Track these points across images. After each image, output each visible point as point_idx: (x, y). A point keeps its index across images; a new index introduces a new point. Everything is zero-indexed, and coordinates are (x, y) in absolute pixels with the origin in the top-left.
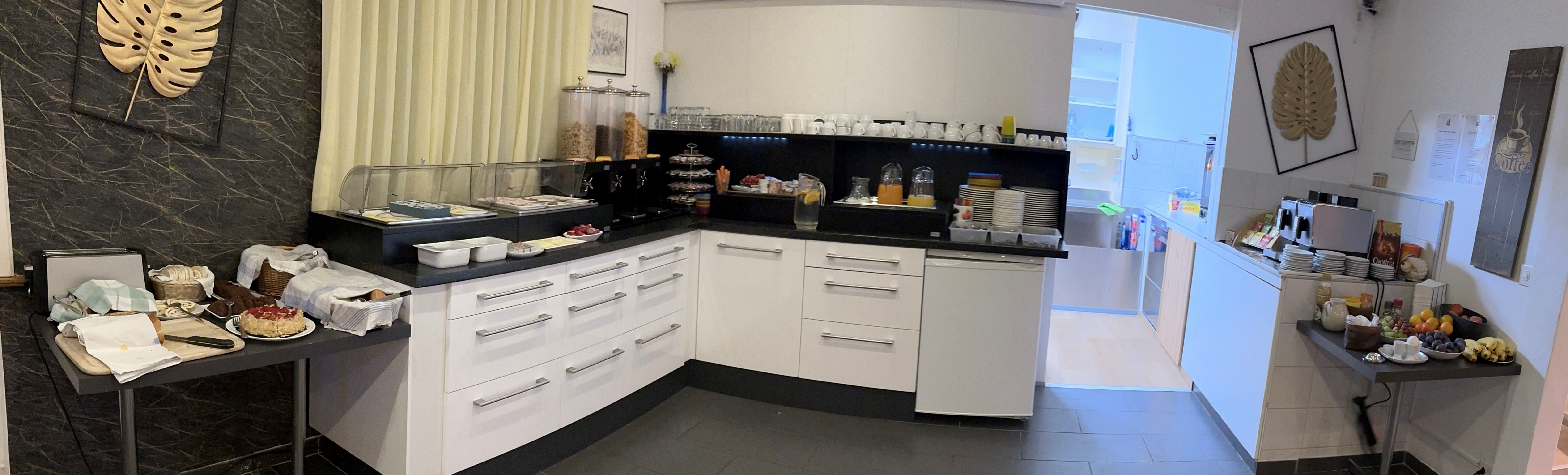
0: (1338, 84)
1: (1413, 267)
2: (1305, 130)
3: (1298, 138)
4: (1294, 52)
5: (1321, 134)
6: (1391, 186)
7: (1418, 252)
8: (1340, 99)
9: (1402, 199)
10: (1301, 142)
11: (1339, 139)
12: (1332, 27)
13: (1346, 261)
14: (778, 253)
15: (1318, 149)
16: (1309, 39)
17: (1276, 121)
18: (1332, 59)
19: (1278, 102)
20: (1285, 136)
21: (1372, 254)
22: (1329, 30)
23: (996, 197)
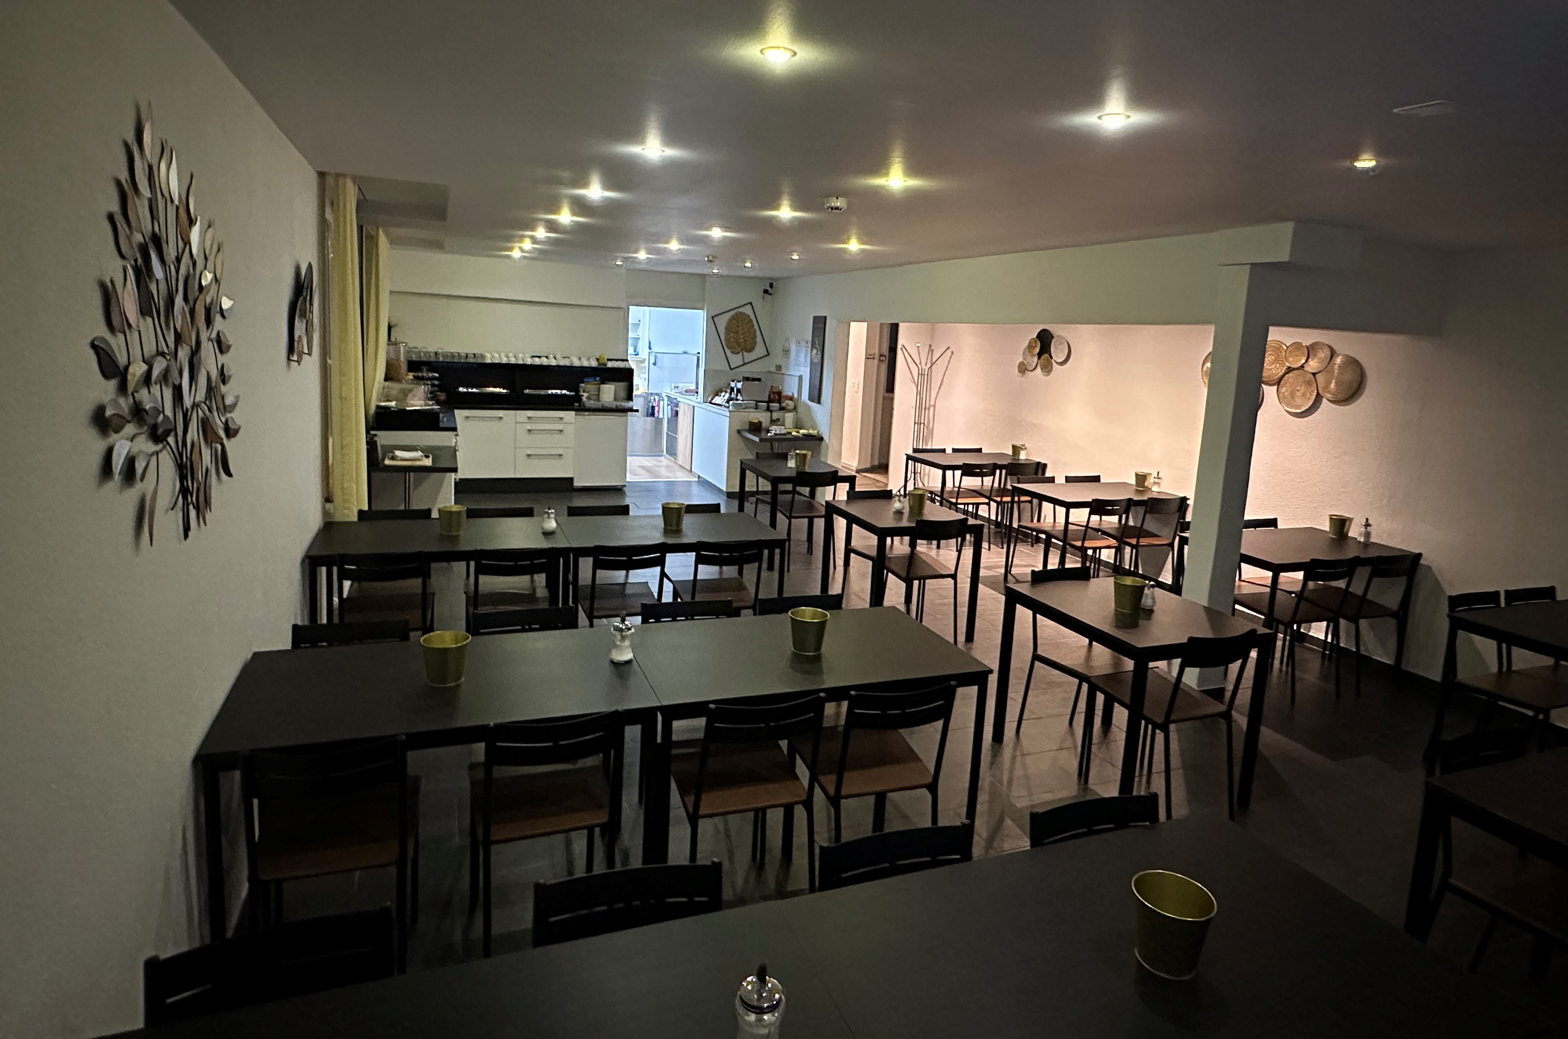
0: (756, 327)
1: (787, 405)
2: (742, 350)
3: (739, 353)
4: (733, 317)
5: (751, 350)
6: (783, 371)
7: (791, 398)
8: (758, 333)
9: (786, 376)
10: (741, 354)
11: (759, 351)
12: (751, 303)
13: (756, 405)
14: (501, 418)
15: (749, 356)
16: (740, 310)
17: (727, 346)
18: (752, 317)
19: (727, 340)
20: (732, 352)
21: (770, 401)
22: (749, 305)
23: (601, 389)
